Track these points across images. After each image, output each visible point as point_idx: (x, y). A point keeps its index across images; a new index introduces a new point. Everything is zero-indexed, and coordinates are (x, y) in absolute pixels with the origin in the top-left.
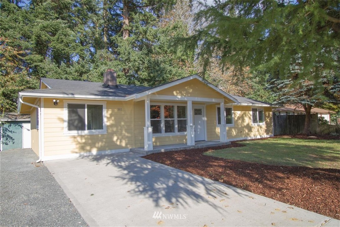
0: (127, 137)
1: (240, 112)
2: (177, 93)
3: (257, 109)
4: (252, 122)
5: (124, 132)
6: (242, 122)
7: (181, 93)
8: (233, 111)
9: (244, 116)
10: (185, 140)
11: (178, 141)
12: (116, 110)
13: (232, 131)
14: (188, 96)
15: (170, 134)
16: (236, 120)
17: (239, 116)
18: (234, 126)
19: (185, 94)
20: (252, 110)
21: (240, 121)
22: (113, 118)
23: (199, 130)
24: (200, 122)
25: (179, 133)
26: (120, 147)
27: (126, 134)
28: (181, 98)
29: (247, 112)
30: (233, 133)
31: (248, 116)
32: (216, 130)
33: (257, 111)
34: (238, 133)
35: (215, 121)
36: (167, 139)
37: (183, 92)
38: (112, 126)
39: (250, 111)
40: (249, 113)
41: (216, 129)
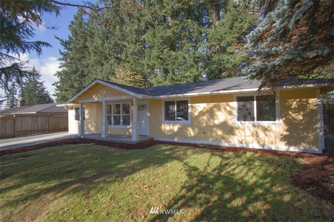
0: (94, 126)
1: (206, 104)
2: (95, 96)
3: (253, 97)
4: (236, 119)
5: (93, 123)
6: (209, 120)
7: (97, 95)
8: (189, 105)
9: (215, 109)
10: (128, 132)
11: (122, 132)
12: (90, 110)
13: (188, 130)
14: (102, 97)
15: (117, 126)
16: (196, 116)
17: (202, 111)
18: (190, 124)
19: (100, 96)
20: (236, 100)
21: (205, 118)
22: (89, 114)
23: (143, 125)
24: (144, 117)
25: (123, 126)
26: (91, 131)
27: (94, 124)
28: (97, 100)
29: (225, 103)
30: (188, 133)
31: (225, 109)
32: (161, 127)
33: (253, 100)
34: (199, 133)
35: (161, 117)
36: (115, 130)
37: (99, 95)
38: (88, 119)
39: (232, 101)
40: (228, 105)
41: (161, 125)
